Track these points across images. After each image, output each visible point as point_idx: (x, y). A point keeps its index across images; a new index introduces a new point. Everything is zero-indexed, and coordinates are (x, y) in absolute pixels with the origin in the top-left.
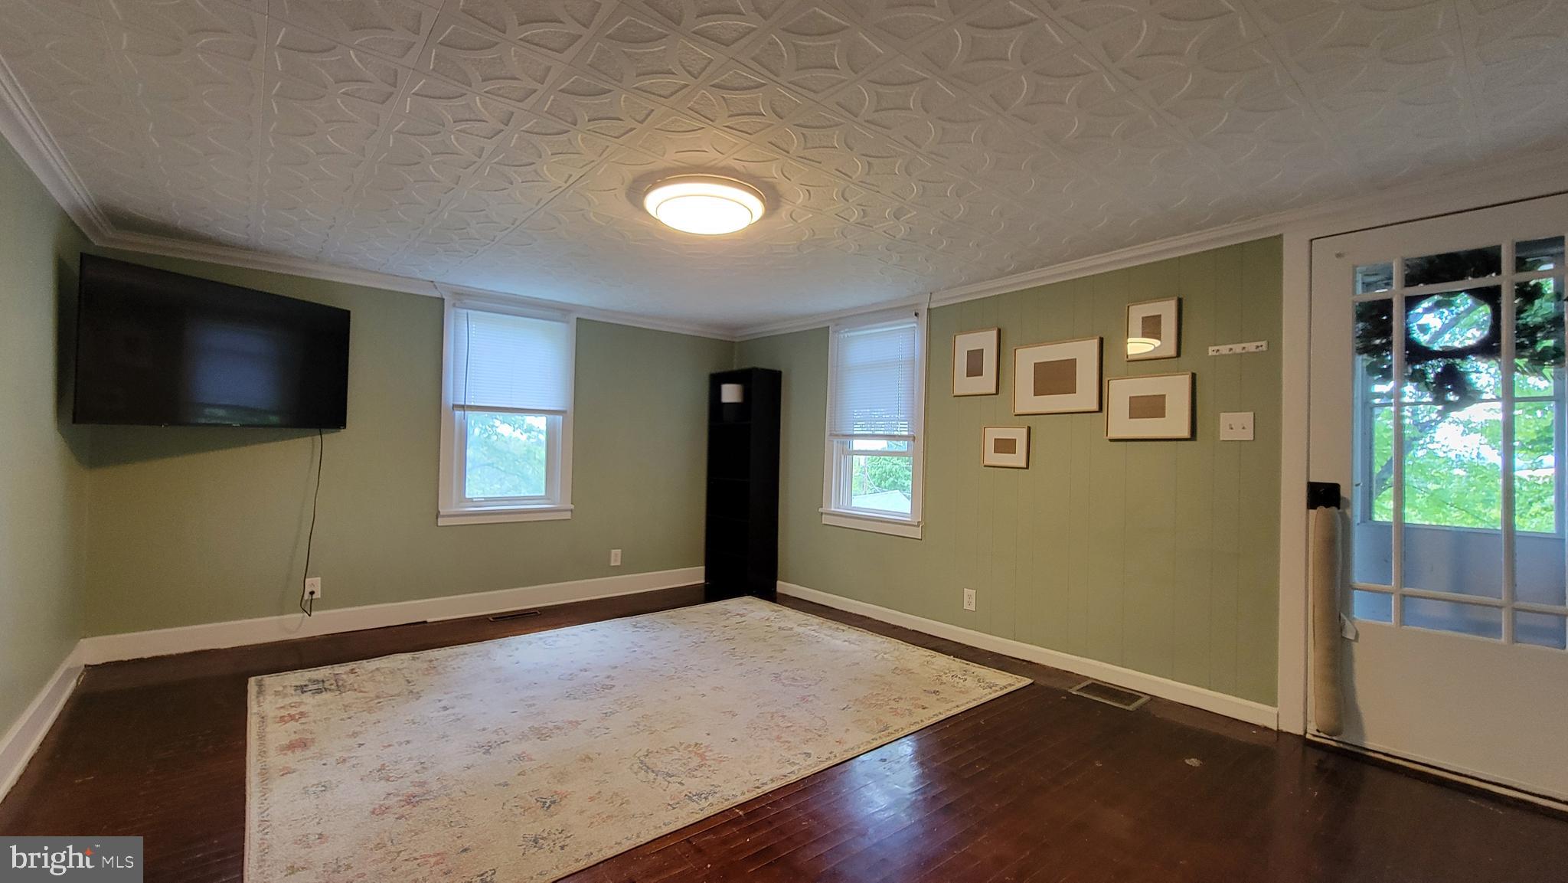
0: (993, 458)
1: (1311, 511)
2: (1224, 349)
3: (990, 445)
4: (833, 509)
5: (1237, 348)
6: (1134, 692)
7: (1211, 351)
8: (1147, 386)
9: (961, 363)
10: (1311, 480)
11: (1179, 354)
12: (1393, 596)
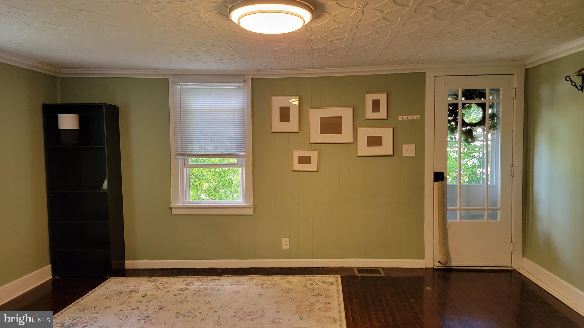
0: (297, 166)
1: (435, 183)
2: (405, 118)
3: (296, 160)
4: (180, 204)
5: (410, 117)
6: (375, 268)
7: (400, 118)
8: (375, 132)
9: (276, 114)
10: (435, 171)
11: (387, 119)
12: (458, 211)
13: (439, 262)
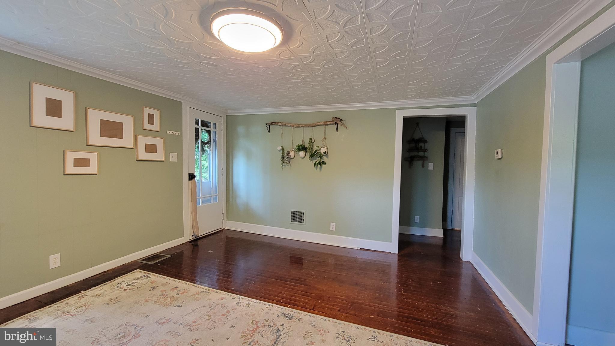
1: (189, 181)
2: (171, 132)
3: (70, 162)
5: (174, 133)
6: (153, 255)
7: (168, 132)
8: (151, 141)
10: (189, 173)
11: (160, 131)
12: (200, 199)
13: (192, 236)
